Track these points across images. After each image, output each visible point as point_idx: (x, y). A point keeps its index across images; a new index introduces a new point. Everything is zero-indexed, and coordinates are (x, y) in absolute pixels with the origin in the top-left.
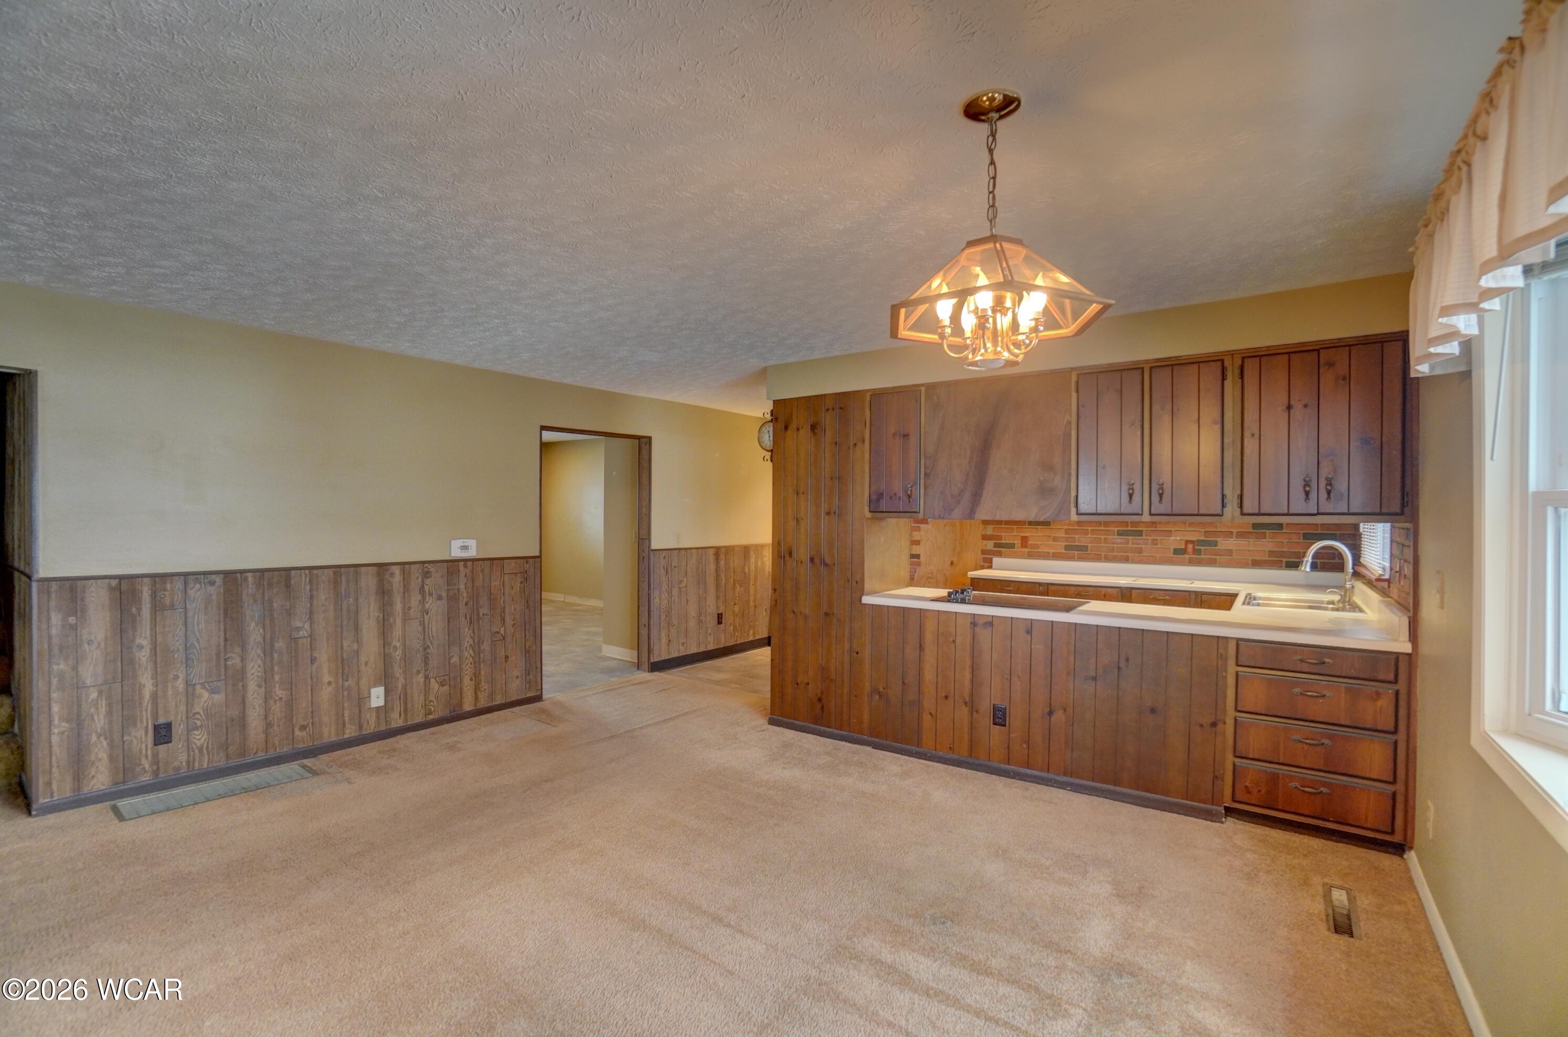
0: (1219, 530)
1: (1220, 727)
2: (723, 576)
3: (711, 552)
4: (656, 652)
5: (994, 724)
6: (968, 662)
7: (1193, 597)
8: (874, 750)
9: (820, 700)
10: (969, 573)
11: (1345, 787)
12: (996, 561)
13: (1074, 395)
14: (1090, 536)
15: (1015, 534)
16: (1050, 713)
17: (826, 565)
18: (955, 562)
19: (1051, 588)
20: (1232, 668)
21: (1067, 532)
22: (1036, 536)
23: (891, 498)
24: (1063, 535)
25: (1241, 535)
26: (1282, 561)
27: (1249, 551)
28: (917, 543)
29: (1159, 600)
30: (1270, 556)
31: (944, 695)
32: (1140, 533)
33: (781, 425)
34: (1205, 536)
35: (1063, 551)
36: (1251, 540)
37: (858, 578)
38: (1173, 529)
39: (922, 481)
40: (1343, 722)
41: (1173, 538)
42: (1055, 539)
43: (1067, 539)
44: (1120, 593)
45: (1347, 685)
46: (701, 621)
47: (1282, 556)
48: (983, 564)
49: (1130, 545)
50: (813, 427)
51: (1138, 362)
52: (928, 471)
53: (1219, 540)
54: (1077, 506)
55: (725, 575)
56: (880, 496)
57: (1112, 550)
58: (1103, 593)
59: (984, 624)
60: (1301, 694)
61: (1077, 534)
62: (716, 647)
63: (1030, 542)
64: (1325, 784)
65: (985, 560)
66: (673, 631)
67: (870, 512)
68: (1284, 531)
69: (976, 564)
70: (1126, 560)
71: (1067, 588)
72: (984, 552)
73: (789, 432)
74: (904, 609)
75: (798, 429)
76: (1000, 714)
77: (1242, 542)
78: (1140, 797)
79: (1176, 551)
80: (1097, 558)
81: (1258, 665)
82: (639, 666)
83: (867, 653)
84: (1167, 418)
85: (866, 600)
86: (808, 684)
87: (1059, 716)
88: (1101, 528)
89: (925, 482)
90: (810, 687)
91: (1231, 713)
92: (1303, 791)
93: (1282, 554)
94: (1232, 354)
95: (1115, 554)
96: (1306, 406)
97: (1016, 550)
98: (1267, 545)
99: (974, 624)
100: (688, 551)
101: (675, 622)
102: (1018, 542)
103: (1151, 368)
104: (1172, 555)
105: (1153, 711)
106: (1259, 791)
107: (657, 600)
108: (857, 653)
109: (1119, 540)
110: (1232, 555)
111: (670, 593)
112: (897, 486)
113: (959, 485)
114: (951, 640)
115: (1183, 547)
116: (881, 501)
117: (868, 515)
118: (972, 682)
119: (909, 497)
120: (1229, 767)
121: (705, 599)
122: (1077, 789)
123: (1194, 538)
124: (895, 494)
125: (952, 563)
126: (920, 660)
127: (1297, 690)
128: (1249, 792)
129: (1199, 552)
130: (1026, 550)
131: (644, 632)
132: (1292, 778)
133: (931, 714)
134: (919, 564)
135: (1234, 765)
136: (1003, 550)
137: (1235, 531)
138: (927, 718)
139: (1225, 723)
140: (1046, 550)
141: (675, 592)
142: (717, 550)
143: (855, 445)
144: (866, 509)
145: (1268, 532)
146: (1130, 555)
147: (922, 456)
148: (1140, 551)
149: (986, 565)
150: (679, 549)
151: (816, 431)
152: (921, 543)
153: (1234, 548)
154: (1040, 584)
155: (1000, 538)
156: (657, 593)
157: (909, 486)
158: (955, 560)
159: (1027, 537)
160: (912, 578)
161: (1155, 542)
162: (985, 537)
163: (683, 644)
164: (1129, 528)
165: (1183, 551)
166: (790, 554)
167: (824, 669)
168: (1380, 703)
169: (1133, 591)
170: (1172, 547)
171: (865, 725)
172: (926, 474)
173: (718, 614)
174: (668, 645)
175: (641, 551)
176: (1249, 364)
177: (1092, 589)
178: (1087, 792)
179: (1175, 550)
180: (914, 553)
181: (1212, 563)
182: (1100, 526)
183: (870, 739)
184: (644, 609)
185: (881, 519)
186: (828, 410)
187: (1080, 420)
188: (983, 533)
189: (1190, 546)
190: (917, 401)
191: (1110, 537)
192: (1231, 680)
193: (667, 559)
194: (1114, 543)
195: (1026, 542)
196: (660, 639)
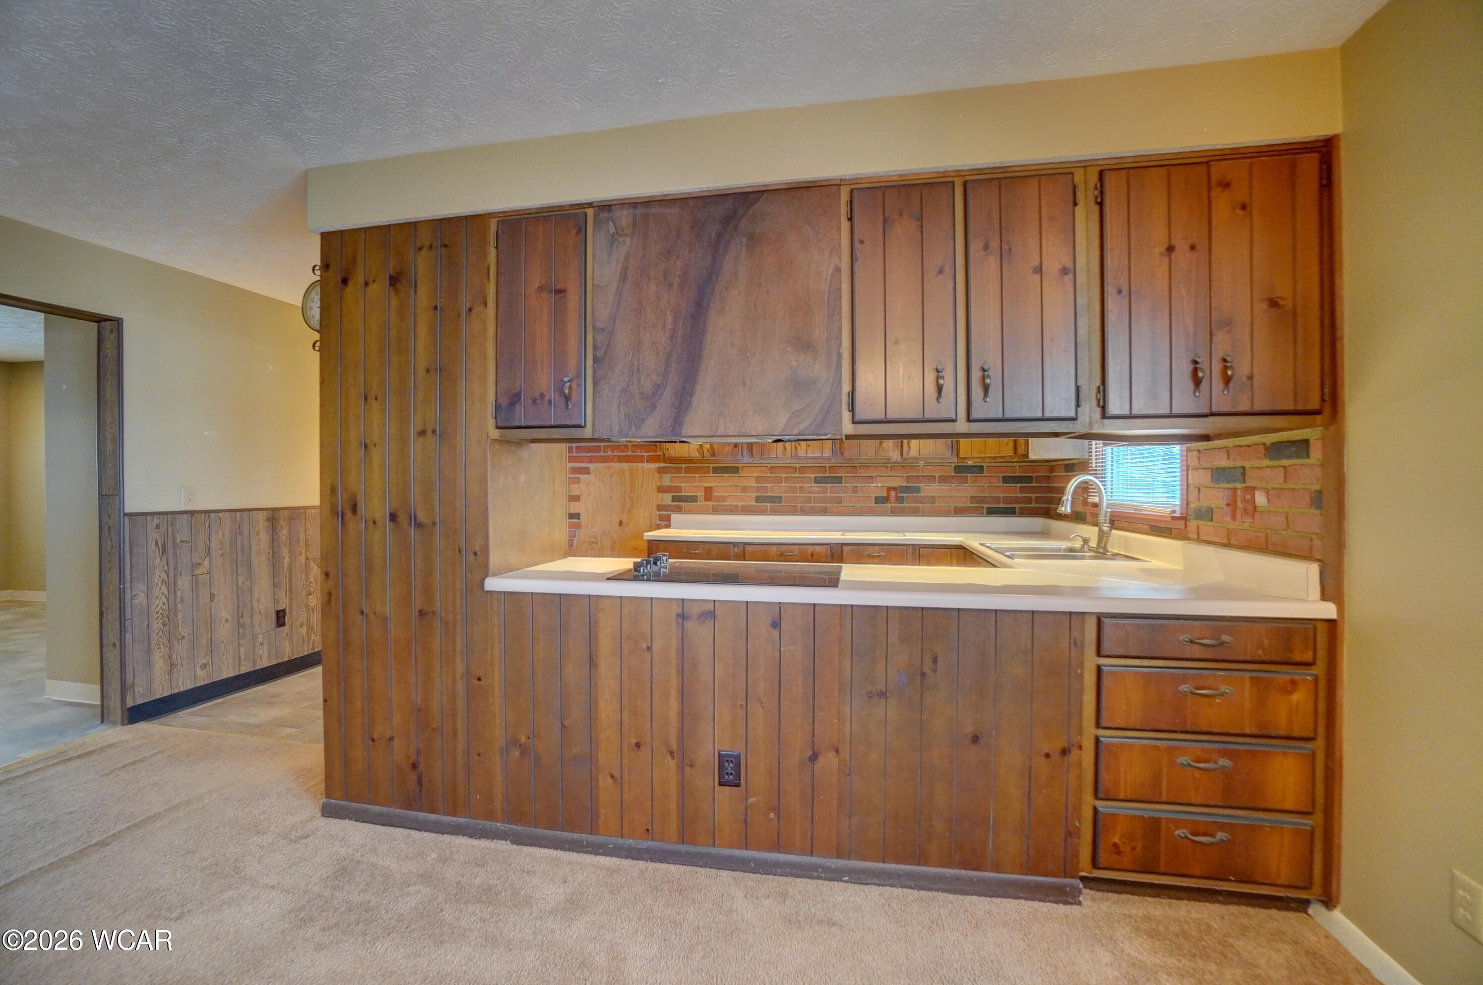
0: (921, 474)
1: (1075, 753)
2: (285, 553)
3: (262, 516)
4: (139, 690)
5: (721, 784)
6: (674, 683)
7: (910, 550)
8: (514, 847)
9: (414, 766)
10: (645, 534)
11: (1251, 828)
12: (675, 517)
13: (845, 225)
14: (784, 484)
15: (697, 484)
16: (814, 758)
17: (419, 525)
18: (625, 521)
19: (748, 548)
20: (1091, 660)
21: (758, 479)
22: (721, 484)
23: (534, 402)
24: (754, 484)
25: (943, 479)
26: (983, 507)
27: (951, 497)
28: (575, 498)
29: (874, 557)
30: (971, 502)
31: (634, 741)
32: (838, 480)
33: (335, 276)
34: (907, 482)
35: (754, 503)
36: (953, 485)
37: (477, 546)
38: (874, 475)
39: (590, 372)
40: (1247, 731)
41: (874, 485)
42: (744, 489)
43: (758, 489)
44: (829, 552)
45: (1254, 674)
46: (240, 625)
47: (983, 502)
48: (659, 522)
49: (829, 494)
50: (394, 281)
51: (945, 174)
52: (600, 354)
53: (921, 485)
54: (852, 410)
55: (290, 552)
56: (515, 399)
57: (809, 500)
58: (810, 552)
59: (700, 616)
60: (1192, 693)
61: (770, 482)
62: (274, 662)
63: (715, 494)
64: (1222, 827)
65: (661, 518)
66: (181, 649)
67: (498, 427)
68: (985, 474)
69: (650, 524)
70: (824, 512)
71: (768, 547)
72: (660, 508)
73: (349, 289)
74: (561, 597)
75: (366, 284)
76: (730, 767)
77: (944, 487)
78: (958, 879)
79: (878, 500)
80: (793, 511)
81: (1131, 654)
82: (104, 716)
83: (496, 679)
84: (993, 262)
85: (493, 584)
86: (391, 739)
87: (828, 761)
88: (796, 475)
89: (594, 372)
90: (396, 744)
91: (1090, 730)
92: (1192, 840)
93: (982, 500)
94: (1085, 165)
95: (812, 505)
96: (1193, 247)
97: (698, 503)
98: (966, 491)
99: (683, 617)
100: (213, 515)
101: (184, 631)
102: (701, 494)
103: (965, 184)
104: (873, 504)
105: (975, 739)
106: (1134, 849)
107: (141, 599)
108: (479, 679)
109: (816, 489)
110: (934, 503)
111: (172, 585)
112: (544, 381)
113: (654, 377)
114: (644, 646)
115: (885, 495)
116: (517, 406)
117: (495, 434)
118: (682, 714)
119: (567, 398)
120: (1088, 814)
121: (251, 590)
122: (859, 878)
123: (896, 485)
124: (542, 395)
125: (621, 523)
126: (592, 684)
127: (1184, 688)
128: (1119, 853)
129: (899, 500)
130: (710, 503)
131: (113, 656)
132: (1178, 824)
133: (612, 777)
134: (579, 526)
135: (1095, 810)
136: (683, 504)
137: (937, 475)
138: (605, 782)
139: (1080, 748)
140: (736, 504)
141: (184, 583)
142: (273, 515)
143: (470, 310)
144: (491, 422)
145: (969, 475)
146: (828, 505)
147: (589, 329)
148: (839, 501)
149: (663, 523)
150: (192, 513)
151: (399, 286)
152: (582, 498)
153: (936, 495)
154: (735, 544)
155: (679, 489)
156: (141, 587)
157: (566, 379)
158: (624, 518)
159: (711, 487)
160: (571, 545)
161: (855, 490)
162: (661, 489)
163: (204, 667)
164: (828, 475)
165: (886, 500)
166: (354, 508)
167: (419, 710)
168: (1296, 697)
169: (844, 548)
170: (874, 495)
171: (498, 805)
172: (596, 360)
173: (278, 612)
174: (170, 673)
175: (105, 519)
176: (1111, 181)
177: (796, 547)
178: (875, 880)
179: (877, 498)
180: (572, 511)
181: (915, 512)
182: (795, 472)
183: (507, 827)
184: (112, 617)
185: (519, 443)
186: (420, 249)
187: (856, 265)
188: (659, 484)
189: (893, 493)
190: (579, 231)
191: (806, 485)
192: (1089, 679)
193: (163, 528)
194: (810, 493)
195: (711, 493)
196: (149, 664)
